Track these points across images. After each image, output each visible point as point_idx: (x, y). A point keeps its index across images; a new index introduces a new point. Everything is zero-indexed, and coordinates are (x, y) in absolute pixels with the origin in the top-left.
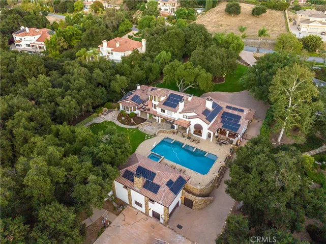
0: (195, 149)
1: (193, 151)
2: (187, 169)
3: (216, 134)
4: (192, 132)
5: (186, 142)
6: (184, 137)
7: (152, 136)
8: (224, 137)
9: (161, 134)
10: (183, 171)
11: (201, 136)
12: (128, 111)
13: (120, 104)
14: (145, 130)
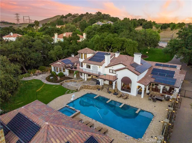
0: (122, 105)
1: (121, 106)
2: (110, 129)
3: (148, 91)
4: (119, 88)
5: (112, 97)
6: (110, 92)
7: (73, 91)
8: (158, 93)
9: (85, 90)
10: (103, 131)
11: (130, 92)
12: (58, 72)
13: (52, 66)
14: (68, 86)
